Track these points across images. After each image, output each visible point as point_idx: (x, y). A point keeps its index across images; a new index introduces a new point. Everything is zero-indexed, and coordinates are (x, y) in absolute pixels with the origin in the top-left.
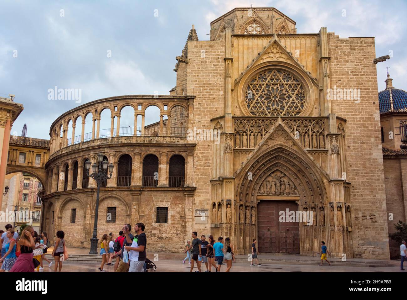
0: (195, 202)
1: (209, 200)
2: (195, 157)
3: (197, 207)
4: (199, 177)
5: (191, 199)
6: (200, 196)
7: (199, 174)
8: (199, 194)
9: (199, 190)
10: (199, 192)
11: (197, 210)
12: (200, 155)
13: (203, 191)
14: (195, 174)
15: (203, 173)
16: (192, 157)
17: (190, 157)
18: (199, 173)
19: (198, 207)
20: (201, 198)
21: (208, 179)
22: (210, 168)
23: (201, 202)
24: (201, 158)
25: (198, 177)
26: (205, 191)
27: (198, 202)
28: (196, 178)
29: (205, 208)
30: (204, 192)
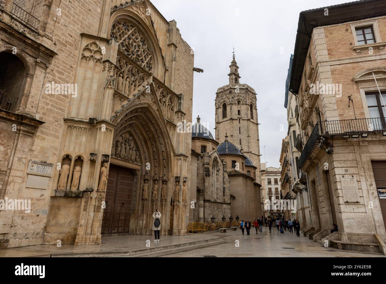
0: (34, 148)
1: (56, 149)
2: (49, 73)
3: (35, 157)
4: (49, 107)
5: (29, 140)
6: (44, 139)
7: (50, 103)
8: (44, 136)
9: (45, 128)
10: (42, 132)
11: (35, 162)
12: (57, 74)
13: (51, 132)
14: (44, 100)
15: (57, 103)
16: (44, 71)
17: (40, 69)
18: (51, 101)
19: (37, 158)
20: (45, 144)
21: (61, 115)
22: (67, 100)
23: (43, 151)
24: (57, 78)
25: (46, 107)
26: (53, 133)
27: (39, 148)
28: (43, 108)
29: (49, 162)
30: (51, 135)
